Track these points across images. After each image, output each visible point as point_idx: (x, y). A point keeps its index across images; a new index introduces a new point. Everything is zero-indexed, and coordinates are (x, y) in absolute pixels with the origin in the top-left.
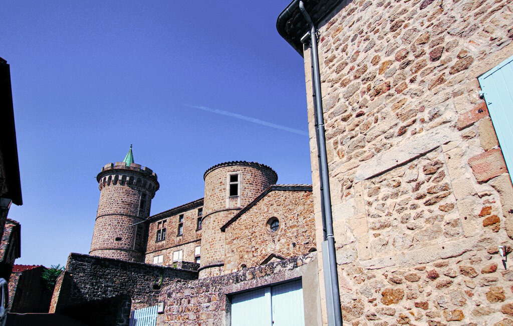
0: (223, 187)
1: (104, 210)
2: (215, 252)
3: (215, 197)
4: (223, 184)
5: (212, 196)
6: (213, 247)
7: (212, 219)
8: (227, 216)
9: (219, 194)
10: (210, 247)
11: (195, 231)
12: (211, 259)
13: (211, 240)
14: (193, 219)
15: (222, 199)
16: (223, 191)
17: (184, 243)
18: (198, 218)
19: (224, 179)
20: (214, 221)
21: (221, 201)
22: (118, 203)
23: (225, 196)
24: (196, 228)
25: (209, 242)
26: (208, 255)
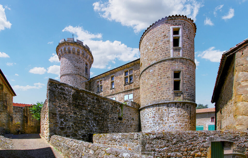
0: (166, 39)
1: (64, 71)
2: (162, 93)
3: (159, 49)
4: (167, 37)
5: (156, 49)
6: (159, 90)
7: (156, 68)
8: (172, 64)
9: (163, 46)
10: (157, 90)
11: (123, 86)
12: (158, 99)
13: (156, 84)
14: (121, 78)
15: (167, 50)
16: (167, 43)
17: (116, 93)
18: (125, 78)
19: (167, 32)
20: (160, 69)
21: (165, 52)
22: (72, 67)
23: (170, 47)
24: (124, 83)
25: (155, 86)
26: (154, 96)
